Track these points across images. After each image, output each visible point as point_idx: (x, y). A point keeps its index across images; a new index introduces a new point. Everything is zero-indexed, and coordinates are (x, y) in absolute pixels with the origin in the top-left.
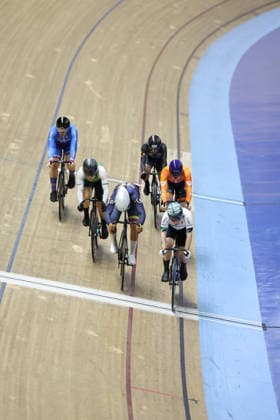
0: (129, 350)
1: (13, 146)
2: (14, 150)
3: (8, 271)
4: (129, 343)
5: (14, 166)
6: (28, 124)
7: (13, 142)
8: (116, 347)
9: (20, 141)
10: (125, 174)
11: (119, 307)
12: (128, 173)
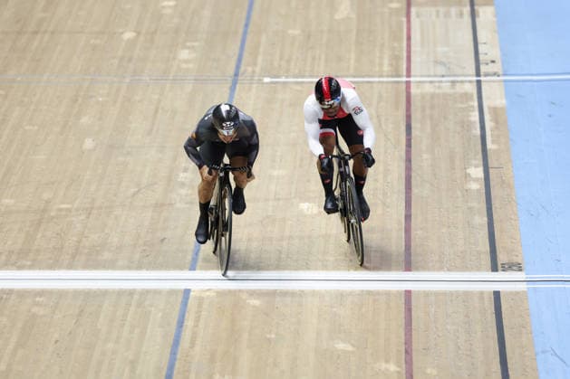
0: (409, 362)
1: (184, 54)
2: (186, 61)
3: (193, 268)
4: (408, 352)
5: (189, 88)
6: (207, 13)
7: (185, 47)
8: (387, 361)
9: (196, 44)
10: (381, 65)
11: (388, 294)
12: (386, 62)
